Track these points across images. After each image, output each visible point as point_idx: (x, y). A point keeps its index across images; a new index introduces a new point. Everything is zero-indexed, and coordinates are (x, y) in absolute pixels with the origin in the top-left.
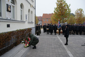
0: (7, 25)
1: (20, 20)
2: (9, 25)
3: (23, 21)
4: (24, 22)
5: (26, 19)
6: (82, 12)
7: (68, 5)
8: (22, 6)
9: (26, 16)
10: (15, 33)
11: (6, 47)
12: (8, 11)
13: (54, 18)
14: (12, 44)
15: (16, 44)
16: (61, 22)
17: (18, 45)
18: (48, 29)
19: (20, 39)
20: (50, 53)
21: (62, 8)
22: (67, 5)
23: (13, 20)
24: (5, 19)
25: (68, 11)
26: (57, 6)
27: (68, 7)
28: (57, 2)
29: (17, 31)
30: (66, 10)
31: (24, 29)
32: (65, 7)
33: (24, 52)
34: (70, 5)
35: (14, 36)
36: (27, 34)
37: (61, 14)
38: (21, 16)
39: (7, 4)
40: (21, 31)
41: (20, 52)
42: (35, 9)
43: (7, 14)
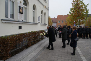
0: (19, 27)
1: (32, 22)
2: (21, 27)
3: (35, 23)
4: (37, 24)
5: (39, 21)
7: (86, 5)
8: (34, 7)
9: (39, 17)
10: (26, 35)
11: (18, 49)
12: (20, 12)
13: (69, 19)
14: (23, 46)
15: (27, 47)
16: (77, 24)
17: (29, 47)
19: (31, 42)
20: (62, 58)
21: (78, 8)
24: (17, 20)
25: (85, 12)
26: (73, 7)
27: (85, 7)
28: (73, 2)
29: (28, 33)
30: (83, 10)
31: (36, 31)
32: (83, 8)
33: (34, 55)
34: (88, 5)
35: (26, 38)
36: (39, 36)
37: (77, 15)
38: (34, 18)
39: (19, 6)
40: (32, 33)
41: (31, 54)
42: (49, 10)
43: (19, 15)
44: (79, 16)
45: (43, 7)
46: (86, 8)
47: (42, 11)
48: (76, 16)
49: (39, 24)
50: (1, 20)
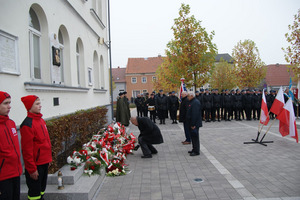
0: (54, 99)
2: (58, 99)
3: (82, 86)
4: (86, 90)
5: (90, 80)
6: (255, 52)
7: (209, 34)
9: (90, 72)
13: (166, 72)
16: (189, 85)
18: (151, 107)
21: (191, 43)
22: (206, 35)
23: (65, 87)
25: (208, 51)
26: (176, 38)
27: (208, 41)
28: (175, 26)
30: (203, 48)
32: (201, 41)
34: (213, 33)
37: (188, 60)
39: (53, 48)
42: (110, 48)
43: (53, 71)
44: (192, 64)
45: (96, 40)
46: (210, 43)
47: (95, 52)
48: (186, 63)
49: (91, 91)
50: (25, 84)
